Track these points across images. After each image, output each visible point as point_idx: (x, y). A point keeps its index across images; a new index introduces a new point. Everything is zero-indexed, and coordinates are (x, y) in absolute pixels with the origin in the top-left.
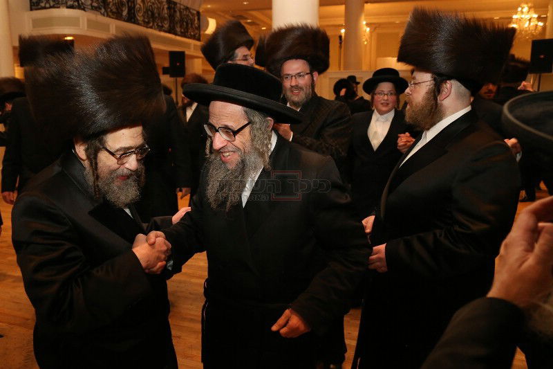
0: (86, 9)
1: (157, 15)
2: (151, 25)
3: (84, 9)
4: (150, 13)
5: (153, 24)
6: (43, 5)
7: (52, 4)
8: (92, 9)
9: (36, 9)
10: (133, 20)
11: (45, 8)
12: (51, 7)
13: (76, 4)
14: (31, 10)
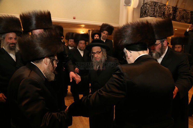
0: (157, 17)
1: (185, 17)
2: (182, 21)
3: (156, 17)
4: (182, 17)
5: (183, 21)
6: (143, 16)
7: (146, 16)
8: (159, 17)
9: (141, 18)
10: (174, 20)
11: (144, 17)
12: (145, 17)
13: (153, 15)
14: (140, 18)
